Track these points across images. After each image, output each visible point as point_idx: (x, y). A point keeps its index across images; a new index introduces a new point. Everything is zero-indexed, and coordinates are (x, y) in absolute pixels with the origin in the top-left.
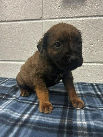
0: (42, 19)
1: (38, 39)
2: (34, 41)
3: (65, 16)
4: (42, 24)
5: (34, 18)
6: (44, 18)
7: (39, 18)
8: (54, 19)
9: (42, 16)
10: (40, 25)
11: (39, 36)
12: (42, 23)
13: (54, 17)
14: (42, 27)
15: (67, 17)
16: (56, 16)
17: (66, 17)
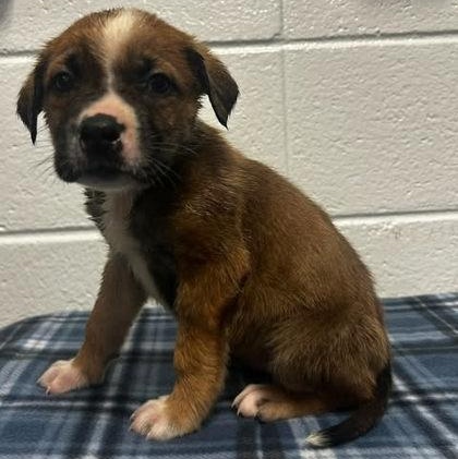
0: (283, 40)
1: (264, 122)
2: (246, 133)
3: (377, 29)
4: (283, 62)
5: (245, 38)
6: (291, 37)
7: (268, 37)
8: (332, 38)
9: (282, 28)
10: (275, 64)
11: (270, 111)
12: (282, 54)
13: (332, 34)
14: (284, 73)
15: (382, 31)
16: (340, 27)
17: (378, 32)
